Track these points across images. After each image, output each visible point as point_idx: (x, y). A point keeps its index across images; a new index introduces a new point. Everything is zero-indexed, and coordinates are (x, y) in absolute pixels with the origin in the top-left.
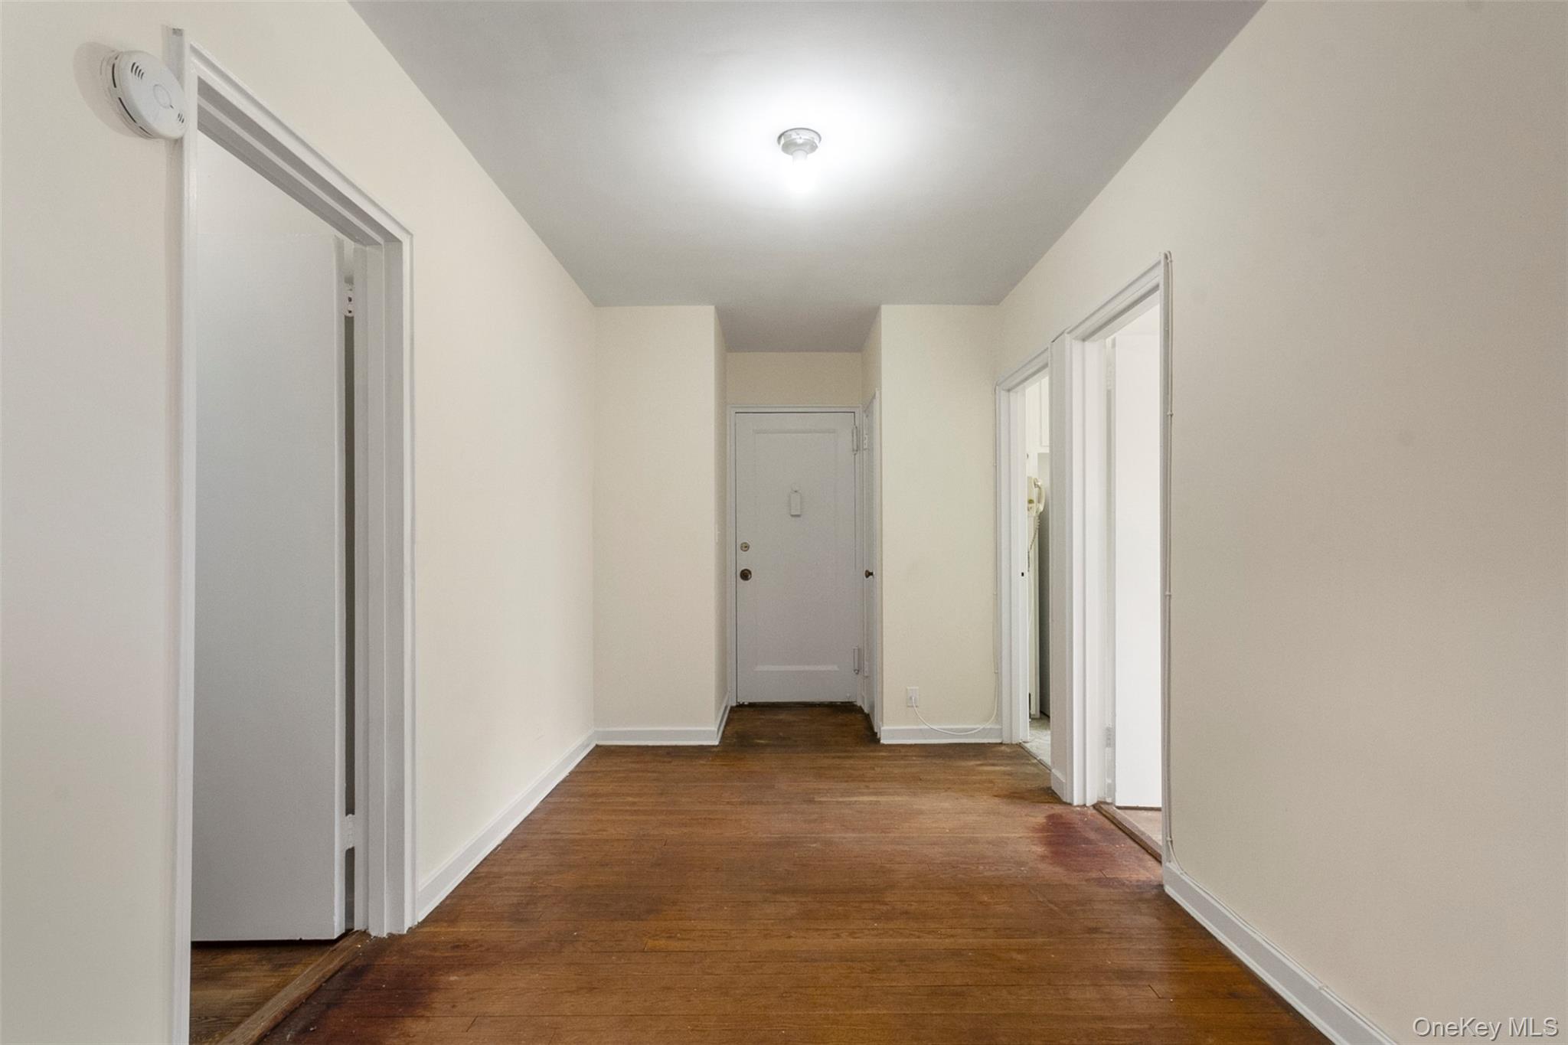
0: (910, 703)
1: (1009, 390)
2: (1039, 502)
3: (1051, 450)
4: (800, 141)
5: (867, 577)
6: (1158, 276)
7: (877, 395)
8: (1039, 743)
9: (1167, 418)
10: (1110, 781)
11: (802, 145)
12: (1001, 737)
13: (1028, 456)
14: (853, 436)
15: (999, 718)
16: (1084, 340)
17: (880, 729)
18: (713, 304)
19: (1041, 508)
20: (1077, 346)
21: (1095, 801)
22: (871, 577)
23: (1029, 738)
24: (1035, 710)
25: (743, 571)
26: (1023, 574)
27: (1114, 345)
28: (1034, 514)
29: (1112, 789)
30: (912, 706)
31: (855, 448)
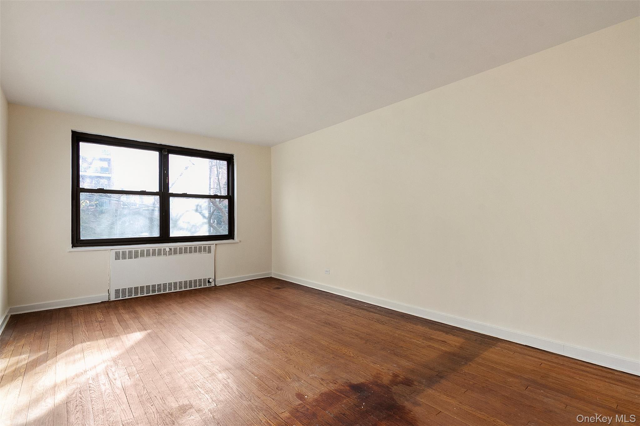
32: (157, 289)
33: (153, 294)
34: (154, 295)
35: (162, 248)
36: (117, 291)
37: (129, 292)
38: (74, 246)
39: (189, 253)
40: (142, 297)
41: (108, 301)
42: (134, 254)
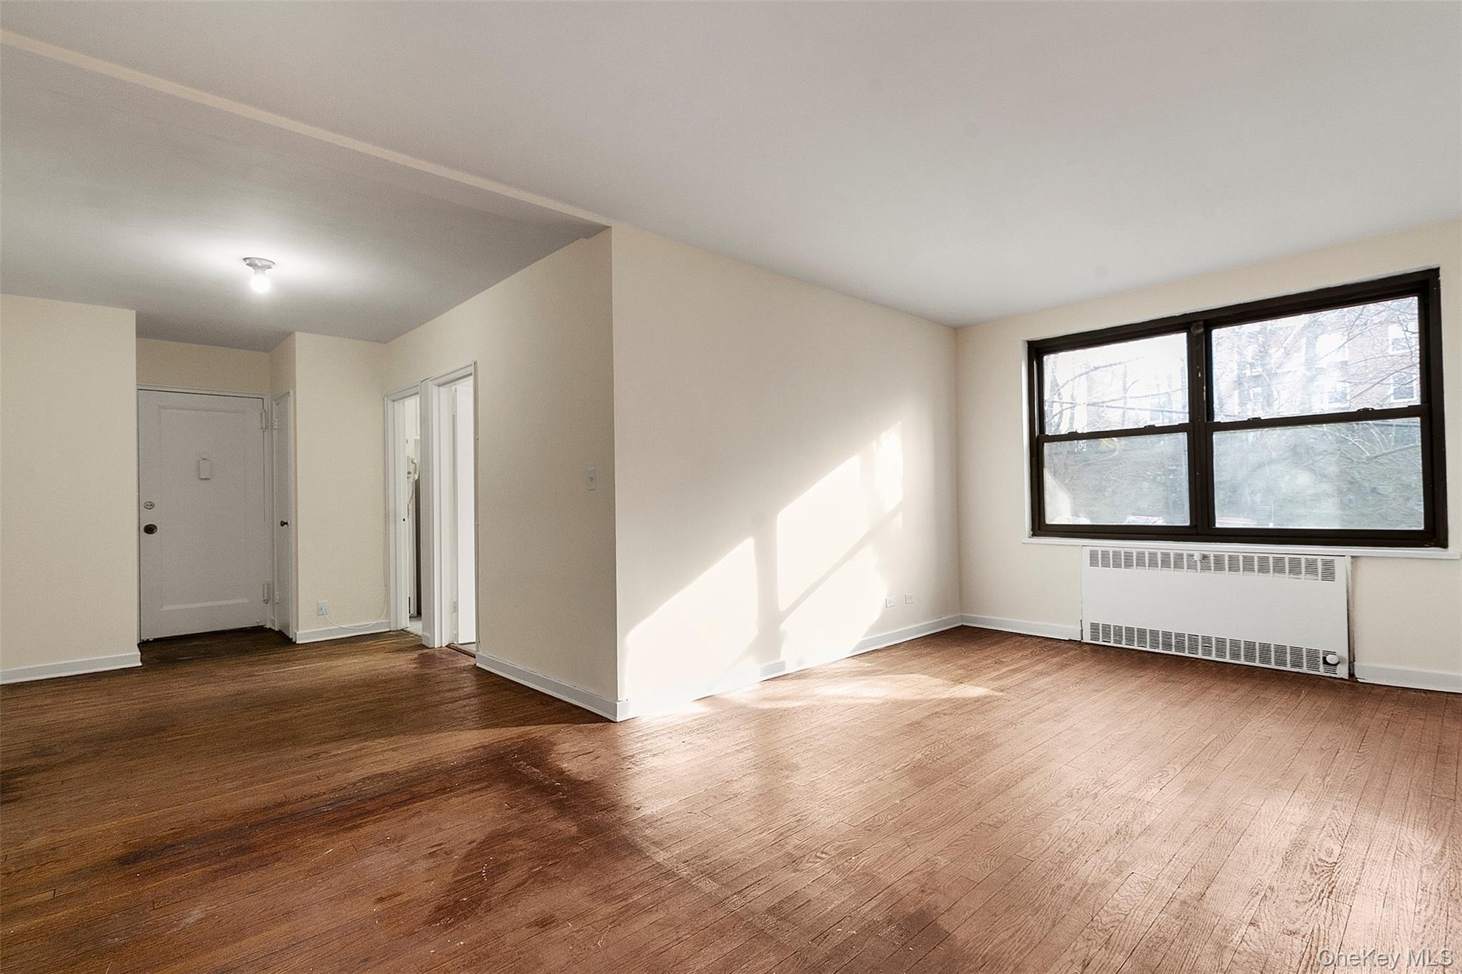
0: (321, 612)
1: (394, 401)
2: (415, 473)
3: (421, 438)
4: (260, 265)
5: (282, 525)
6: (471, 370)
7: (291, 393)
8: (416, 627)
9: (476, 440)
10: (455, 632)
11: (260, 267)
12: (390, 627)
13: (407, 441)
14: (262, 417)
15: (388, 615)
16: (439, 386)
17: (296, 634)
18: (134, 309)
19: (417, 478)
20: (435, 389)
21: (447, 643)
22: (286, 525)
23: (409, 626)
24: (414, 611)
25: (146, 526)
26: (404, 520)
27: (456, 391)
28: (412, 481)
29: (457, 636)
30: (323, 614)
31: (264, 426)
32: (1173, 643)
33: (1166, 652)
34: (1167, 654)
35: (1185, 554)
36: (1094, 627)
37: (1115, 635)
38: (1034, 534)
39: (1259, 571)
40: (1140, 651)
41: (1080, 641)
42: (1125, 559)
